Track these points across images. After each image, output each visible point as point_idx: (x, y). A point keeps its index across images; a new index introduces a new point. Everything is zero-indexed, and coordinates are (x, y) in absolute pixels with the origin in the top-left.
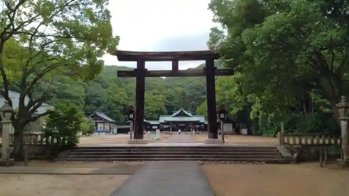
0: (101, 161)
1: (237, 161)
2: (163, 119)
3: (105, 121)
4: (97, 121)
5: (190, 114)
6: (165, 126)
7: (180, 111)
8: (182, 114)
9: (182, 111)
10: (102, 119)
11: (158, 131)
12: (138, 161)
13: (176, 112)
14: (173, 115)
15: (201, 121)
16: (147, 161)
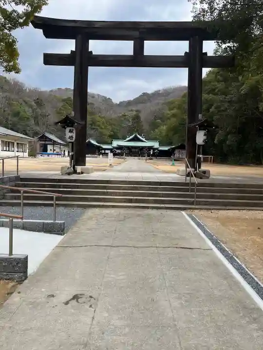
2: (116, 143)
3: (54, 143)
4: (47, 143)
5: (144, 140)
6: (118, 151)
7: (134, 135)
8: (136, 139)
9: (136, 136)
10: (51, 140)
11: (111, 155)
13: (129, 137)
14: (127, 140)
15: (155, 147)
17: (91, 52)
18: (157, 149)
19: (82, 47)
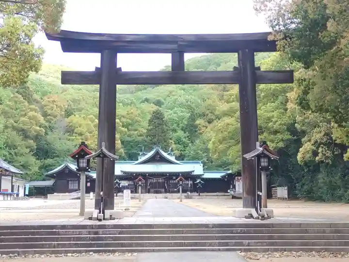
0: (41, 253)
1: (311, 250)
5: (174, 159)
7: (153, 152)
8: (157, 159)
9: (157, 153)
12: (117, 254)
13: (144, 155)
14: (140, 160)
15: (195, 173)
16: (135, 254)
17: (120, 69)
18: (199, 176)
19: (109, 62)
